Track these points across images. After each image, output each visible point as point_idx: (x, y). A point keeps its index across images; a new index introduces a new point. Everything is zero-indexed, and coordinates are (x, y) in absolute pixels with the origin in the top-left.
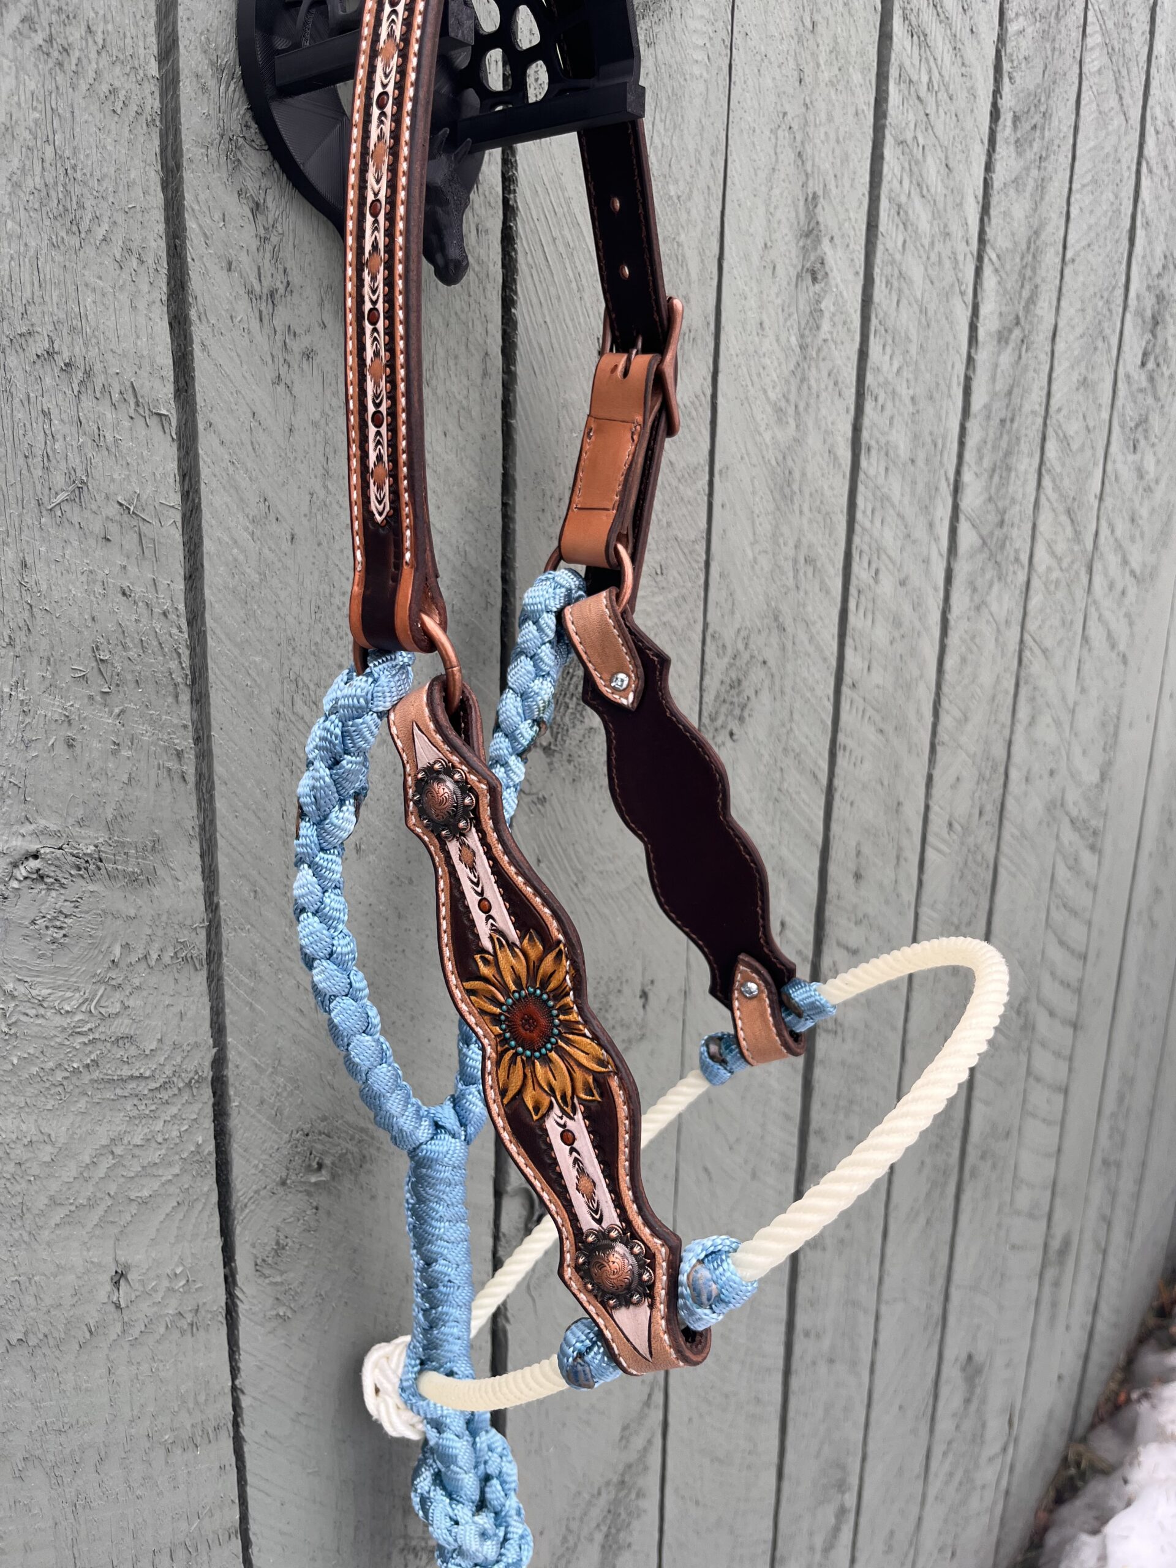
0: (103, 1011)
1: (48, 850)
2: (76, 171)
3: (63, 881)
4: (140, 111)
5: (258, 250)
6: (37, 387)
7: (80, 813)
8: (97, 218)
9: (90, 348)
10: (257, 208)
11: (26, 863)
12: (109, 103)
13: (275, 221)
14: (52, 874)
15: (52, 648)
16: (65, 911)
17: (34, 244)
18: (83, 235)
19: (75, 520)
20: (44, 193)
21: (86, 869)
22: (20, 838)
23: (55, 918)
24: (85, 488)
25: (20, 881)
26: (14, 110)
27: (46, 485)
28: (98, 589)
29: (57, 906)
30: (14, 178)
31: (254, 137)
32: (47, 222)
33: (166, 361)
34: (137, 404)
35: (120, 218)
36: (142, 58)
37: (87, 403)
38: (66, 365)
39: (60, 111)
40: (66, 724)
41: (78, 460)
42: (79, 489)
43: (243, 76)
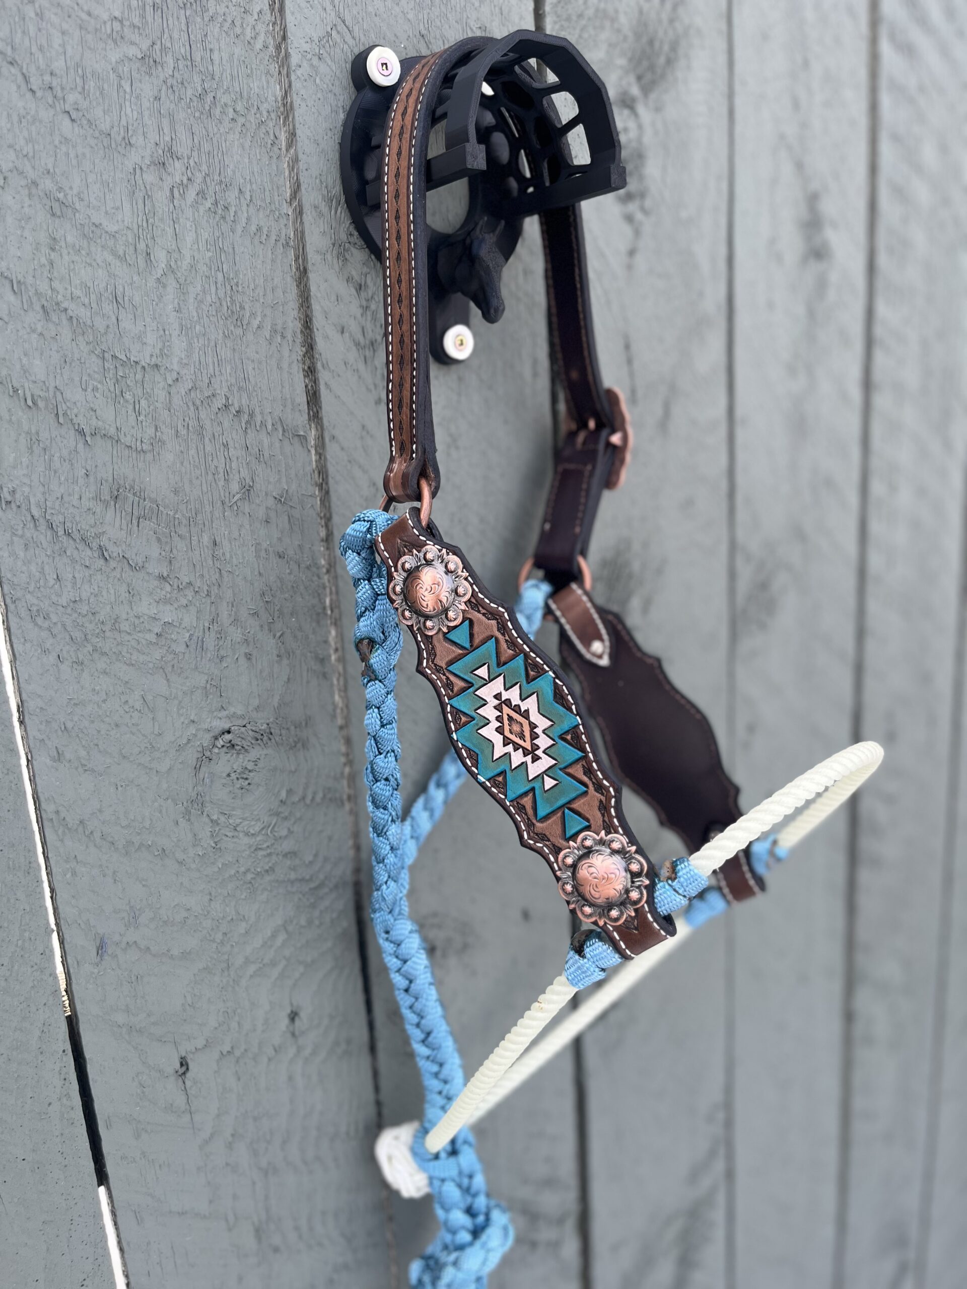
0: (276, 834)
1: (236, 728)
2: (238, 286)
3: (246, 747)
4: (278, 238)
5: (362, 315)
6: (219, 429)
7: (256, 702)
8: (253, 315)
9: (252, 399)
10: (360, 288)
11: (223, 736)
12: (257, 237)
13: (374, 294)
14: (239, 743)
15: (234, 595)
16: (249, 768)
17: (213, 337)
18: (244, 327)
19: (247, 510)
20: (218, 304)
21: (262, 740)
22: (218, 720)
23: (243, 773)
24: (252, 490)
25: (219, 748)
26: (196, 254)
27: (227, 490)
28: (263, 554)
29: (244, 765)
30: (199, 298)
31: (357, 241)
32: (221, 322)
33: (302, 399)
34: (284, 431)
35: (268, 312)
36: (277, 203)
37: (251, 434)
38: (237, 412)
39: (225, 248)
40: (245, 644)
41: (246, 472)
42: (247, 490)
43: (347, 201)
